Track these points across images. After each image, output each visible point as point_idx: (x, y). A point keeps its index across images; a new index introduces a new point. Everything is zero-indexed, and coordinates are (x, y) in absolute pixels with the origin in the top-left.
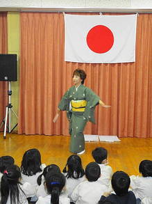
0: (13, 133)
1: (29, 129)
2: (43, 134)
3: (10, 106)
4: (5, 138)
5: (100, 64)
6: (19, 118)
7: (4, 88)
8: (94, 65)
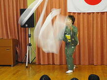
0: (33, 63)
1: (44, 60)
2: (54, 64)
3: (30, 45)
4: (27, 67)
5: (93, 13)
6: (36, 53)
7: (26, 32)
8: (89, 13)
